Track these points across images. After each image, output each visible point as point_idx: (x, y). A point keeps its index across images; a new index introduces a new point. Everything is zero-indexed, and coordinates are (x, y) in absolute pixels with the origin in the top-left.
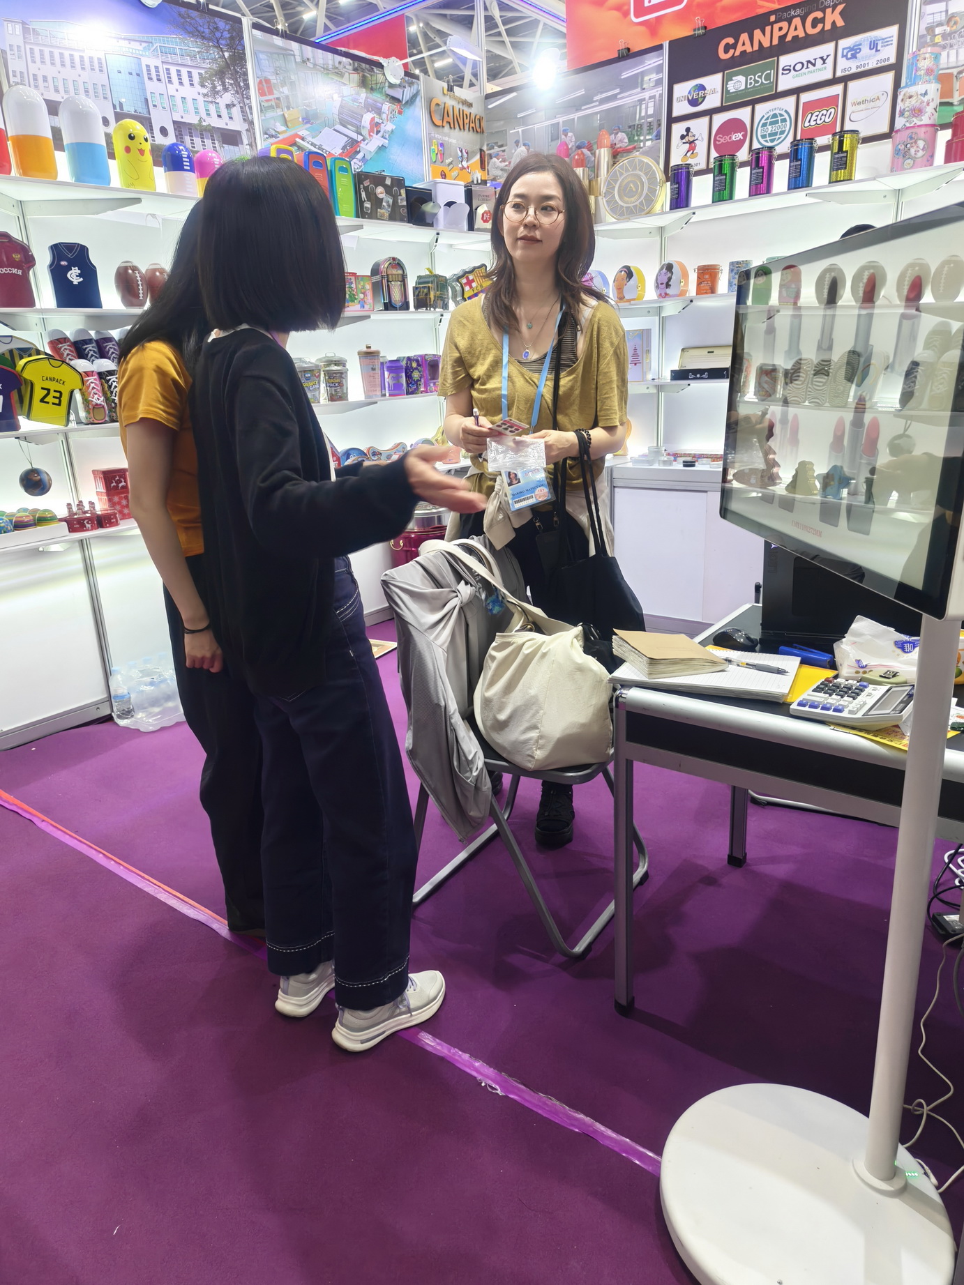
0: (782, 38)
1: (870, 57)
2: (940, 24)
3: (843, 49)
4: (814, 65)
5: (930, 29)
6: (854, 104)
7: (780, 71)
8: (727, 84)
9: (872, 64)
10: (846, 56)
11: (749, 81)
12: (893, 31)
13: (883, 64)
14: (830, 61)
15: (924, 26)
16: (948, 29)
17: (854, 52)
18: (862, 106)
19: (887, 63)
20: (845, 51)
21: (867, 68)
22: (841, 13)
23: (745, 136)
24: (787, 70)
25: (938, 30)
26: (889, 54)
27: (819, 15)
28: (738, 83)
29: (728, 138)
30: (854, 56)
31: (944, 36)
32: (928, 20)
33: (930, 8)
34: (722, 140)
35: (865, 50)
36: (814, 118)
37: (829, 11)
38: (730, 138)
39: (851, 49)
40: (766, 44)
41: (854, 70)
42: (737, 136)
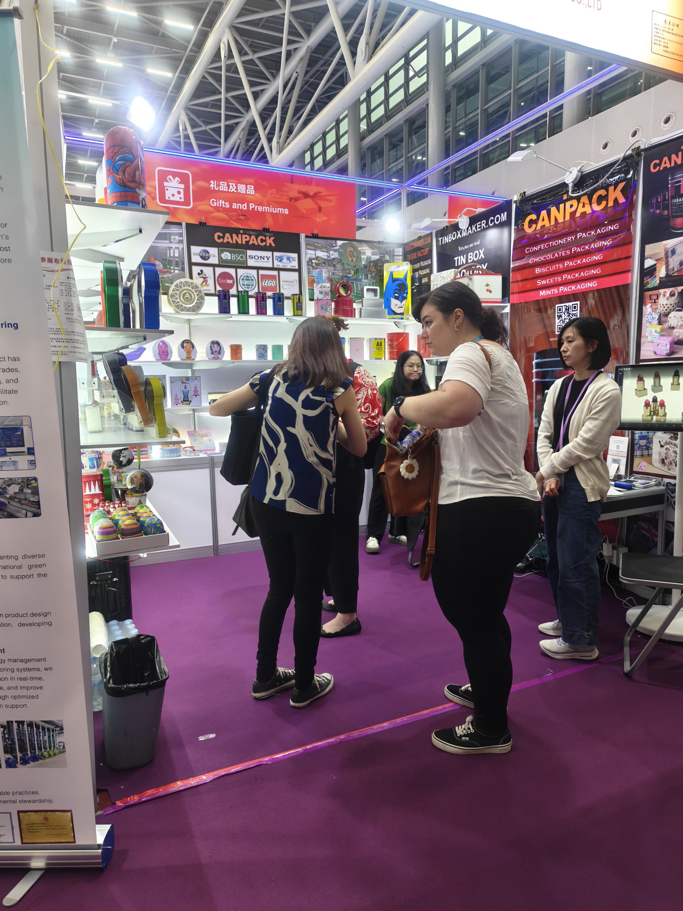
0: (247, 242)
1: (287, 263)
2: (314, 259)
3: (276, 256)
4: (264, 259)
5: (311, 260)
6: (283, 281)
7: (248, 257)
8: (221, 254)
9: (289, 267)
10: (277, 260)
11: (232, 257)
12: (295, 255)
13: (293, 268)
14: (271, 259)
15: (307, 258)
16: (317, 262)
17: (281, 259)
18: (287, 283)
19: (294, 268)
20: (277, 258)
21: (286, 267)
22: (273, 241)
23: (234, 282)
24: (251, 257)
25: (313, 261)
26: (295, 264)
27: (264, 238)
28: (226, 255)
29: (225, 281)
30: (281, 261)
31: (316, 263)
32: (309, 256)
33: (309, 251)
34: (222, 281)
35: (285, 260)
36: (266, 283)
37: (268, 238)
38: (226, 281)
39: (279, 258)
40: (240, 242)
41: (281, 267)
42: (230, 281)
